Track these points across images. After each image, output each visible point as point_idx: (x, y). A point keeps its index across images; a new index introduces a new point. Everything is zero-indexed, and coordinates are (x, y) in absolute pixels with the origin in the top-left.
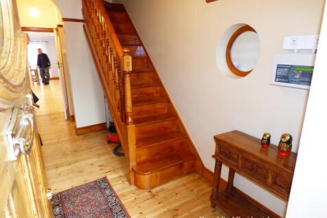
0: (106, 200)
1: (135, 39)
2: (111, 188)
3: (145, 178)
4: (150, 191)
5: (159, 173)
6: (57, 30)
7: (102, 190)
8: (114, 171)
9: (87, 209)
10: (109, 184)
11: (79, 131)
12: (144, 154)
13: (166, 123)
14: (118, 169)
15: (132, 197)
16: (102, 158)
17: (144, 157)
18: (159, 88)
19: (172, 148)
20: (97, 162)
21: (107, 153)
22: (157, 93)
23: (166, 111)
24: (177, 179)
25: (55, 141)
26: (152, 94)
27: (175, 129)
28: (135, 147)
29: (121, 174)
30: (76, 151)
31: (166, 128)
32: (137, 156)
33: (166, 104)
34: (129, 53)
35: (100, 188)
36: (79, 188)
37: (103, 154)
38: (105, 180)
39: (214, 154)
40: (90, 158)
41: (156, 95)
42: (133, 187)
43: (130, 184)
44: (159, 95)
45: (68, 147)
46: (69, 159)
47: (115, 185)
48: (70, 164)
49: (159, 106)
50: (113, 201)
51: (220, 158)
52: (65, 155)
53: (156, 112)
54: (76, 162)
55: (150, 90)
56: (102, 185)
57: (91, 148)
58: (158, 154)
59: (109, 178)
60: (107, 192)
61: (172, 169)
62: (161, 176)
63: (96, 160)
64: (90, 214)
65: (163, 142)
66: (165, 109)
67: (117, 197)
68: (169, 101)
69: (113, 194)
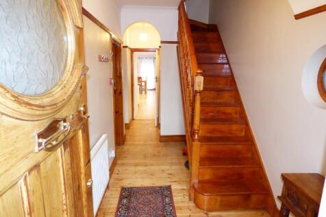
0: (164, 207)
1: (223, 58)
2: (171, 197)
3: (205, 199)
4: (207, 214)
5: (219, 198)
6: (159, 50)
7: (163, 196)
8: (179, 182)
9: (146, 209)
10: (171, 194)
11: (162, 139)
12: (208, 174)
13: (239, 147)
14: (183, 181)
15: (188, 213)
16: (174, 167)
17: (207, 177)
18: (238, 109)
19: (240, 176)
20: (168, 170)
21: (180, 164)
22: (236, 113)
23: (243, 134)
24: (241, 211)
25: (142, 143)
26: (230, 114)
27: (249, 155)
28: (198, 164)
29: (185, 187)
30: (154, 155)
31: (239, 152)
32: (200, 174)
33: (244, 126)
34: (202, 74)
35: (162, 194)
36: (146, 188)
37: (175, 164)
38: (169, 188)
39: (280, 195)
40: (164, 164)
41: (235, 116)
42: (192, 204)
43: (190, 199)
44: (238, 116)
45: (150, 150)
46: (148, 161)
47: (175, 196)
48: (146, 166)
49: (235, 127)
50: (169, 210)
51: (287, 201)
52: (145, 156)
53: (231, 133)
54: (152, 165)
55: (229, 110)
56: (165, 192)
57: (167, 156)
58: (224, 177)
59: (173, 187)
60: (167, 200)
61: (236, 198)
62: (222, 201)
63: (168, 167)
64: (146, 214)
65: (231, 166)
66: (242, 131)
67: (173, 207)
68: (247, 124)
69: (172, 203)
